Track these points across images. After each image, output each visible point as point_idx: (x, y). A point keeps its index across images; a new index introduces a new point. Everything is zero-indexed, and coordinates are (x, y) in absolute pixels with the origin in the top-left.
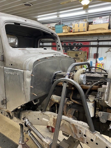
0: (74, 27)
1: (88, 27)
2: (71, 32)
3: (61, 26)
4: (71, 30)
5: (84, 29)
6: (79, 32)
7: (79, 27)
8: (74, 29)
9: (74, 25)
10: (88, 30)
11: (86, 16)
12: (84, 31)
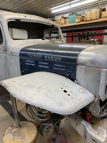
0: (86, 16)
1: (101, 14)
2: (83, 21)
3: (74, 16)
4: (84, 19)
5: (97, 16)
6: (91, 20)
7: (91, 15)
8: (86, 18)
9: (86, 14)
10: (100, 18)
11: (99, 3)
12: (96, 19)
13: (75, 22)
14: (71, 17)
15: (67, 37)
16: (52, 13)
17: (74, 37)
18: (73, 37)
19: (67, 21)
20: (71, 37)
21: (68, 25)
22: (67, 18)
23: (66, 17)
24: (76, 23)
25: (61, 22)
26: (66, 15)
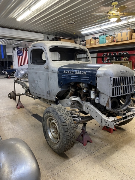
0: (117, 37)
1: (132, 36)
2: (114, 41)
3: (105, 36)
4: (114, 40)
5: (127, 38)
6: (122, 41)
7: (122, 36)
8: (117, 39)
9: (117, 35)
10: (131, 39)
11: (129, 24)
12: (127, 40)
13: (106, 43)
14: (101, 37)
15: (97, 58)
18: (104, 57)
19: (98, 42)
20: (102, 57)
21: (98, 45)
22: (98, 38)
23: (97, 37)
25: (92, 42)
26: (97, 36)
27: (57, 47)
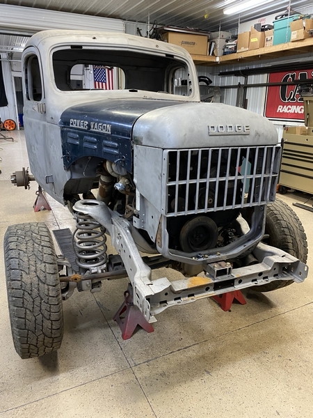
13: (289, 40)
14: (278, 25)
15: (269, 86)
16: (226, 15)
17: (289, 85)
18: (286, 85)
19: (269, 38)
20: (280, 85)
22: (270, 28)
23: (269, 25)
24: (293, 42)
25: (252, 40)
26: (269, 21)
27: (81, 47)
